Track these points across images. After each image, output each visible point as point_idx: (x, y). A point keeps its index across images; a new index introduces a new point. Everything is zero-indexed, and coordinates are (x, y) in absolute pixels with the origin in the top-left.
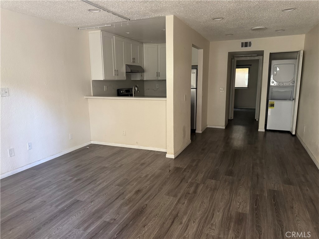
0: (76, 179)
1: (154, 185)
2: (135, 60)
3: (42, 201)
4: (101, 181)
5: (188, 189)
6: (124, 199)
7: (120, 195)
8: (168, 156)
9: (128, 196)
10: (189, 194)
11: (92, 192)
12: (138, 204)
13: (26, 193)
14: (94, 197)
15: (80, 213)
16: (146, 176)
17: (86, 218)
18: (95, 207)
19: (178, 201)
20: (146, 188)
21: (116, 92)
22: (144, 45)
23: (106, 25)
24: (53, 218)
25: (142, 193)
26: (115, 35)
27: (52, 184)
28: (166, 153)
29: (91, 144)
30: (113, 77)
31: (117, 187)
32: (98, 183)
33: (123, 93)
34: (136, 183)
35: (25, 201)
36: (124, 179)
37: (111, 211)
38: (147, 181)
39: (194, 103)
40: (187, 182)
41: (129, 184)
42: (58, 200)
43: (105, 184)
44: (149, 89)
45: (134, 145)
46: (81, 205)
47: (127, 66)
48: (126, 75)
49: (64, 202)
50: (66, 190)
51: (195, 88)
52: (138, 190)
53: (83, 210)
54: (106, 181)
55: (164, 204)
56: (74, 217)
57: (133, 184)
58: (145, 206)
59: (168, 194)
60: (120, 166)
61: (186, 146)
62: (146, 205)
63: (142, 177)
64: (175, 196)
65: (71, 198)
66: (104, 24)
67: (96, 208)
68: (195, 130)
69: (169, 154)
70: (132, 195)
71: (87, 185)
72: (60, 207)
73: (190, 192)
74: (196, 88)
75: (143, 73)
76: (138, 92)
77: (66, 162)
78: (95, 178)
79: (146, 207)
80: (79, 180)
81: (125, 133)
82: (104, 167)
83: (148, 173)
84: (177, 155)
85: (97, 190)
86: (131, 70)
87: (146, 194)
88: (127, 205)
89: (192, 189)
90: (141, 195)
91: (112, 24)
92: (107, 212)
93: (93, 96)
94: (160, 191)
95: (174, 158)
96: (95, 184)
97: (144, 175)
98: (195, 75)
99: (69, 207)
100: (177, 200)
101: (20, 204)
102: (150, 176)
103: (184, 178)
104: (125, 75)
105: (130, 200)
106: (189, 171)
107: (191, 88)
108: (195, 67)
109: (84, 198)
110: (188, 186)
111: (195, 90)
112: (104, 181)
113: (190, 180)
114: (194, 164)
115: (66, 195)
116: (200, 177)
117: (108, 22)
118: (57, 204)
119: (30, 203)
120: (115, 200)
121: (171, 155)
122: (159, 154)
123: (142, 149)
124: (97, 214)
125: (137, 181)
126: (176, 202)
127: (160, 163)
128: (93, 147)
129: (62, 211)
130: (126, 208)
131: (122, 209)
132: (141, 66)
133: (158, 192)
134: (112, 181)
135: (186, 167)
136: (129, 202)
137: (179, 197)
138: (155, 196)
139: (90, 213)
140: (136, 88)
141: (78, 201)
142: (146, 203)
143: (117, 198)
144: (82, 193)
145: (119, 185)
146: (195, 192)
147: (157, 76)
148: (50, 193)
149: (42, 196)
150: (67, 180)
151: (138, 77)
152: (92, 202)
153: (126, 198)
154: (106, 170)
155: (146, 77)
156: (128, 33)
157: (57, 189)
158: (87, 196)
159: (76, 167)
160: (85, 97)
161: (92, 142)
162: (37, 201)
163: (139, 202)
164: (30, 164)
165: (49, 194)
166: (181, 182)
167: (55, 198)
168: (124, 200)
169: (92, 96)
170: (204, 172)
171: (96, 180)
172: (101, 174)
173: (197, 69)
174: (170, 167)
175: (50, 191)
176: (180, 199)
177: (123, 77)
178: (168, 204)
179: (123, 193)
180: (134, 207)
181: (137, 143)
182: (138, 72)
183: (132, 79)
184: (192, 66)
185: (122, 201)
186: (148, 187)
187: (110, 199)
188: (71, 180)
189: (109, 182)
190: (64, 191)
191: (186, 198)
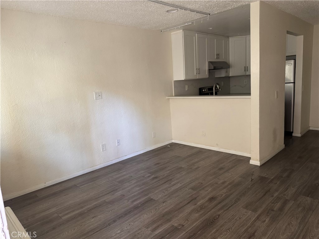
0: (153, 176)
1: (231, 194)
2: (219, 56)
3: (122, 195)
4: (176, 181)
5: (273, 204)
6: (195, 204)
7: (193, 200)
8: (252, 162)
9: (201, 202)
10: (273, 210)
11: (166, 192)
12: (209, 213)
13: (111, 185)
14: (167, 198)
15: (151, 212)
16: (223, 183)
17: (156, 219)
18: (166, 208)
19: (258, 218)
20: (221, 197)
21: (198, 91)
22: (230, 39)
23: (186, 24)
24: (127, 213)
25: (216, 202)
26: (198, 33)
27: (133, 179)
28: (250, 158)
29: (173, 143)
30: (194, 75)
31: (191, 190)
32: (173, 183)
33: (205, 91)
34: (210, 189)
35: (109, 192)
36: (199, 183)
37: (181, 215)
38: (224, 189)
39: (291, 101)
40: (272, 196)
41: (203, 189)
42: (134, 196)
43: (179, 185)
44: (235, 86)
45: (214, 147)
46: (154, 204)
47: (210, 63)
48: (209, 72)
49: (140, 198)
50: (143, 186)
51: (292, 82)
52: (212, 198)
53: (155, 210)
54: (180, 183)
55: (240, 218)
56: (145, 216)
57: (208, 190)
58: (217, 216)
59: (246, 207)
60: (196, 169)
61: (277, 151)
62: (219, 215)
63: (219, 183)
64: (255, 210)
65: (146, 195)
66: (185, 23)
67: (166, 210)
68: (292, 132)
69: (254, 160)
70: (205, 201)
71: (162, 184)
72: (135, 203)
73: (275, 209)
74: (294, 83)
75: (228, 69)
76: (220, 90)
77: (148, 159)
78: (170, 178)
79: (218, 218)
80: (156, 178)
81: (204, 134)
82: (181, 168)
83: (226, 180)
84: (263, 162)
85: (170, 191)
86: (214, 67)
87: (220, 203)
88: (198, 212)
89: (278, 206)
90: (215, 202)
91: (192, 22)
92: (176, 216)
93: (175, 96)
94: (237, 202)
95: (259, 165)
96: (170, 184)
97: (221, 181)
98: (292, 67)
99: (144, 204)
100: (256, 216)
101: (104, 195)
102: (228, 183)
103: (269, 191)
104: (207, 73)
105: (202, 207)
106: (277, 183)
107: (286, 83)
108: (293, 58)
109: (158, 197)
110: (273, 201)
111: (292, 84)
112: (179, 182)
113: (276, 194)
114: (285, 175)
115: (142, 192)
116: (292, 191)
117: (188, 20)
118: (134, 199)
119: (113, 195)
120: (187, 204)
121: (255, 162)
122: (242, 159)
123: (223, 152)
124: (166, 217)
125: (213, 187)
126: (254, 218)
127: (241, 169)
128: (173, 146)
129: (136, 208)
130: (197, 215)
131: (192, 216)
132: (226, 62)
133: (235, 203)
134: (187, 183)
135: (274, 177)
136: (200, 209)
137: (259, 213)
138: (230, 207)
139: (160, 214)
140: (218, 86)
141: (152, 199)
142: (219, 213)
143: (189, 203)
144: (157, 191)
145: (193, 189)
146: (281, 209)
147: (245, 71)
148: (130, 188)
149: (123, 189)
150: (146, 176)
151: (222, 74)
152: (164, 203)
153: (198, 204)
154: (182, 171)
155: (232, 72)
156: (211, 28)
157: (136, 185)
158: (160, 196)
159: (156, 164)
160: (167, 98)
161: (173, 141)
162: (118, 194)
163: (211, 211)
164: (118, 158)
165: (128, 188)
166: (264, 195)
167: (133, 193)
168: (196, 206)
169: (173, 96)
170: (297, 186)
171: (171, 180)
172: (176, 174)
173: (295, 60)
174: (254, 176)
175: (130, 185)
176: (260, 215)
177: (206, 75)
178: (244, 219)
179: (196, 198)
180: (205, 215)
181: (217, 144)
182: (222, 68)
183: (216, 77)
184: (286, 56)
185: (193, 207)
186: (224, 195)
187: (181, 202)
188: (149, 177)
189: (183, 183)
190: (142, 187)
191: (268, 216)
